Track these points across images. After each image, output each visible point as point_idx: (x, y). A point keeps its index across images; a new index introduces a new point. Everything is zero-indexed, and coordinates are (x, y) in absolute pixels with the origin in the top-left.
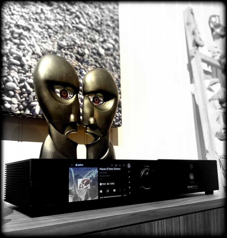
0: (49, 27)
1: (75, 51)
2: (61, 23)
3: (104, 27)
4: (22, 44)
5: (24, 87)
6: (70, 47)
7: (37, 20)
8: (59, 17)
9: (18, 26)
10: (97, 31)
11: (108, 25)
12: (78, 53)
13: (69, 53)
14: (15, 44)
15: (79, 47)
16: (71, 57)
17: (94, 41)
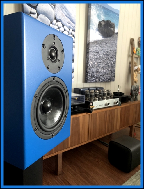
1: (108, 65)
4: (99, 66)
5: (99, 76)
7: (102, 59)
8: (105, 57)
10: (112, 58)
11: (114, 55)
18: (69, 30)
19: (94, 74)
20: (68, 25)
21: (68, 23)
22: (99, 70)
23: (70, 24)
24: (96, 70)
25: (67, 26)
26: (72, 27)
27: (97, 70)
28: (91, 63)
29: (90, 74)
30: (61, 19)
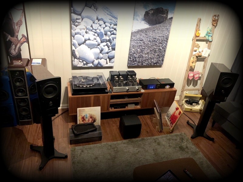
0: (149, 47)
2: (152, 45)
3: (163, 41)
4: (143, 52)
5: (142, 61)
6: (153, 50)
7: (147, 46)
8: (152, 43)
9: (143, 49)
10: (161, 43)
11: (165, 40)
12: (155, 51)
17: (159, 46)
18: (111, 25)
19: (136, 59)
20: (110, 21)
21: (110, 20)
22: (142, 55)
23: (111, 20)
25: (108, 22)
26: (113, 22)
27: (140, 55)
28: (133, 49)
29: (132, 59)
30: (102, 18)
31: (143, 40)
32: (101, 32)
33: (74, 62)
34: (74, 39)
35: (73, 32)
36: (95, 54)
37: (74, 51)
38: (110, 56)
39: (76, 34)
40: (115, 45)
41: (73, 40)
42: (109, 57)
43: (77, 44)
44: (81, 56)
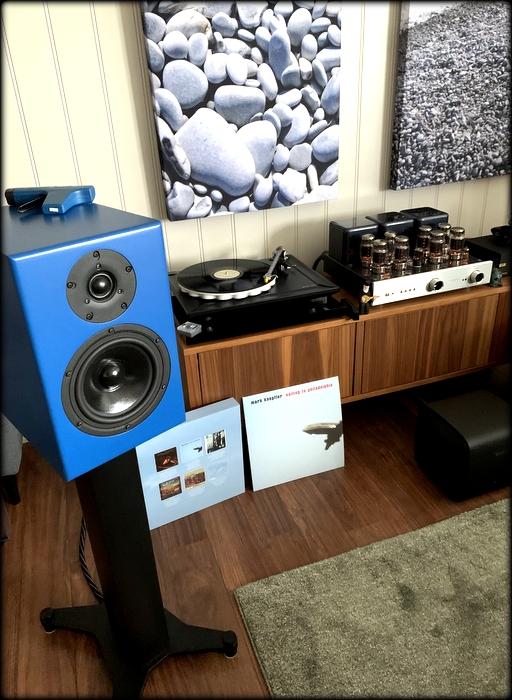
0: (476, 92)
1: (496, 107)
2: (487, 81)
4: (453, 121)
5: (451, 160)
6: (492, 105)
7: (467, 89)
8: (487, 75)
9: (451, 105)
13: (489, 112)
14: (448, 123)
15: (501, 100)
16: (492, 114)
19: (425, 157)
22: (449, 136)
24: (438, 138)
27: (441, 137)
28: (415, 111)
29: (409, 158)
31: (453, 63)
32: (277, 40)
33: (174, 196)
34: (162, 86)
35: (156, 49)
36: (259, 149)
37: (170, 145)
38: (318, 154)
39: (168, 59)
40: (335, 99)
41: (158, 91)
42: (318, 158)
43: (179, 110)
44: (200, 168)
